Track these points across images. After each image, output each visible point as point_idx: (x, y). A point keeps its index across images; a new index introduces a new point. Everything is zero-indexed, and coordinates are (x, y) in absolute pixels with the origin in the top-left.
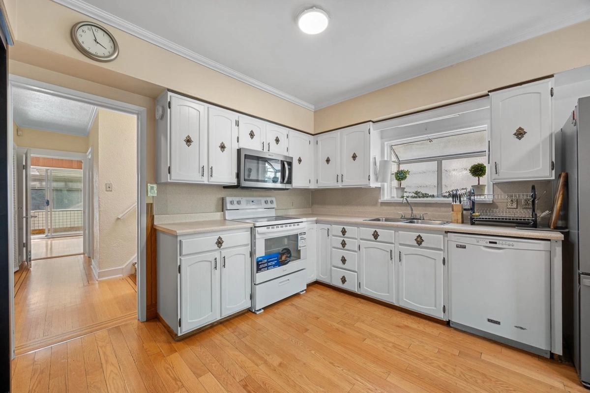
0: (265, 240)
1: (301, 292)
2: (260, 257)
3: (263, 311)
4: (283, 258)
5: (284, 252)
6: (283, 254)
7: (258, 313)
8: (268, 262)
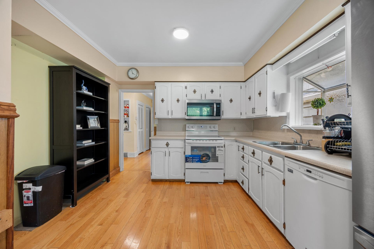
0: (191, 147)
1: (220, 182)
2: (188, 155)
3: (189, 183)
4: (204, 159)
5: (204, 155)
6: (204, 156)
7: (186, 183)
8: (192, 159)
